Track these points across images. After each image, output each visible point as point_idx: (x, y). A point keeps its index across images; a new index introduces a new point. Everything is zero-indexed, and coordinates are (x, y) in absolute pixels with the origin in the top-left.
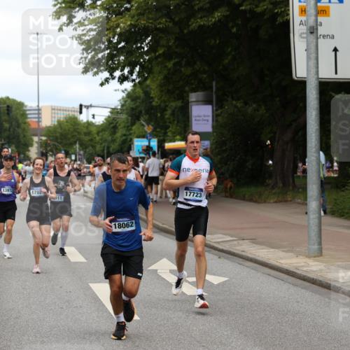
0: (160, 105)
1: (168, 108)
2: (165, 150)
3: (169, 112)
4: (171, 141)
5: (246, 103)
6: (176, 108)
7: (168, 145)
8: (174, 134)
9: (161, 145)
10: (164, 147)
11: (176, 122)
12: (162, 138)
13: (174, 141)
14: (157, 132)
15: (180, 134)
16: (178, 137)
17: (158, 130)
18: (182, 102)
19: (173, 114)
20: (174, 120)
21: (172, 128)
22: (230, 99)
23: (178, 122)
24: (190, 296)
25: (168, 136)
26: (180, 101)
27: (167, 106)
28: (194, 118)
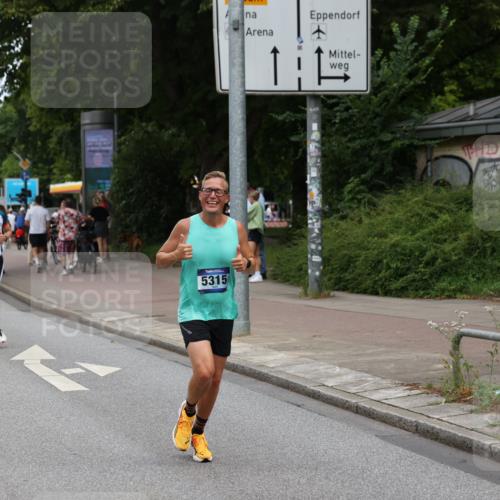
0: (39, 131)
1: (53, 134)
2: (50, 195)
3: (54, 139)
4: (58, 182)
5: (161, 127)
6: (64, 133)
7: (55, 188)
8: (63, 172)
9: (44, 187)
10: (48, 190)
11: (63, 154)
12: (45, 177)
13: (63, 182)
14: (38, 168)
15: (70, 171)
16: (69, 176)
17: (40, 165)
18: (72, 125)
19: (60, 142)
20: (61, 152)
21: (59, 164)
22: (136, 121)
23: (67, 154)
24: (65, 392)
25: (54, 174)
26: (69, 124)
27: (51, 131)
28: (88, 149)
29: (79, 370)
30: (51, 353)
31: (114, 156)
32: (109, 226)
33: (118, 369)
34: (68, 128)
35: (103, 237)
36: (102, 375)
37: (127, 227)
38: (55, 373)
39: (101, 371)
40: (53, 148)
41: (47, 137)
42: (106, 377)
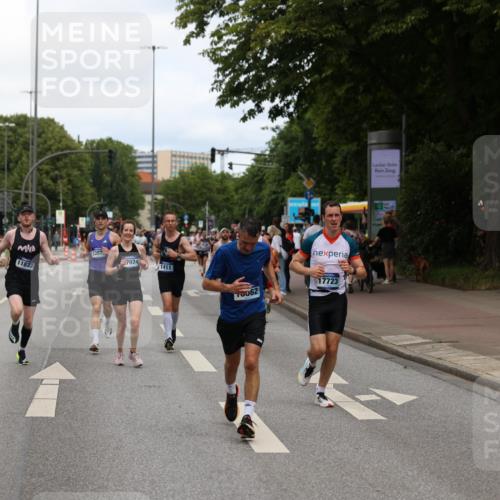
0: (325, 150)
1: (337, 154)
3: (338, 159)
5: (450, 147)
6: (348, 153)
8: (346, 191)
11: (347, 174)
12: (327, 196)
13: (346, 202)
14: (320, 188)
15: (353, 191)
16: (351, 196)
17: (323, 185)
18: (358, 145)
19: (344, 162)
20: (345, 171)
21: (343, 184)
22: (426, 141)
23: (351, 172)
24: (362, 421)
25: (337, 194)
26: (355, 144)
27: (336, 150)
28: (373, 169)
29: (374, 397)
30: (343, 378)
31: (400, 176)
32: (396, 246)
33: (415, 397)
34: (353, 147)
35: (389, 258)
36: (399, 403)
37: (413, 248)
38: (349, 399)
39: (398, 399)
40: (336, 168)
41: (333, 156)
42: (403, 406)
